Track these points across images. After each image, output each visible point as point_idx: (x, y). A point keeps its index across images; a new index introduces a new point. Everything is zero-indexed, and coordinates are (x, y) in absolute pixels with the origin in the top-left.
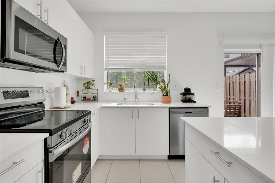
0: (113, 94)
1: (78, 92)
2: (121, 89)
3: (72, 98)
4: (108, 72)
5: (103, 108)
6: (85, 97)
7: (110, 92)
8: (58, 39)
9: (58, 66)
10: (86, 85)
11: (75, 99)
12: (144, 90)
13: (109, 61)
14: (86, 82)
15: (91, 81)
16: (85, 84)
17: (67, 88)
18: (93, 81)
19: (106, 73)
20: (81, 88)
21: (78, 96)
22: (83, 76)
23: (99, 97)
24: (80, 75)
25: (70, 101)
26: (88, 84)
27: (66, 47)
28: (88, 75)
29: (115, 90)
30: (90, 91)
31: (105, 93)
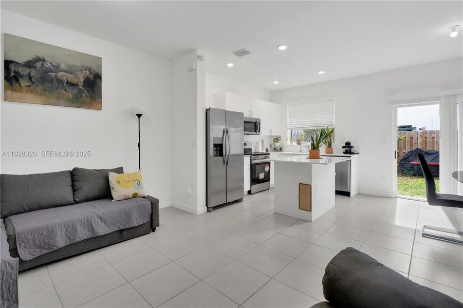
0: (294, 146)
1: (270, 144)
2: (299, 143)
3: (267, 148)
4: (291, 131)
5: (285, 154)
6: (275, 148)
7: (291, 145)
9: (256, 133)
11: (269, 149)
13: (291, 122)
16: (274, 139)
18: (280, 137)
19: (289, 132)
20: (272, 142)
21: (271, 147)
22: (271, 135)
23: (284, 148)
24: (269, 135)
25: (265, 150)
26: (277, 139)
28: (276, 133)
29: (295, 143)
30: (278, 144)
31: (288, 146)
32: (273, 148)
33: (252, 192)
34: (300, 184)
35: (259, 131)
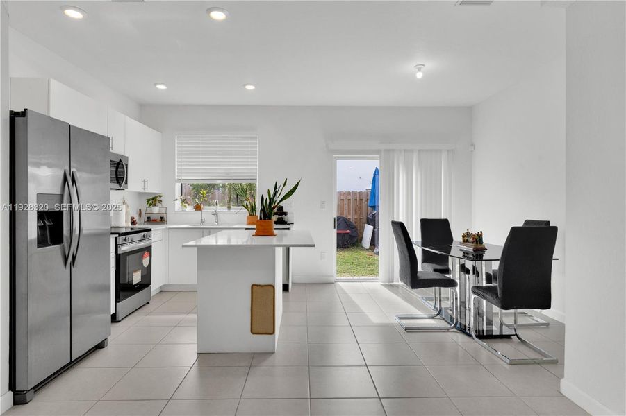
0: (188, 213)
1: (140, 210)
2: (198, 208)
3: (133, 219)
4: (181, 185)
5: (170, 228)
6: (148, 218)
7: (183, 211)
8: (120, 161)
9: (120, 186)
10: (151, 202)
12: (229, 208)
13: (181, 169)
14: (151, 197)
15: (156, 197)
16: (149, 200)
17: (127, 206)
18: (160, 196)
19: (178, 186)
20: (144, 206)
21: (140, 215)
22: (146, 191)
23: (169, 218)
24: (142, 191)
25: (130, 221)
26: (154, 200)
27: (127, 165)
28: (153, 189)
29: (190, 208)
30: (156, 209)
31: (176, 213)
32: (144, 218)
33: (119, 317)
34: (253, 286)
35: (126, 183)
